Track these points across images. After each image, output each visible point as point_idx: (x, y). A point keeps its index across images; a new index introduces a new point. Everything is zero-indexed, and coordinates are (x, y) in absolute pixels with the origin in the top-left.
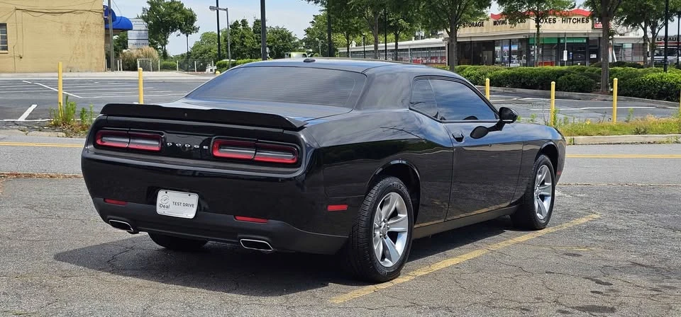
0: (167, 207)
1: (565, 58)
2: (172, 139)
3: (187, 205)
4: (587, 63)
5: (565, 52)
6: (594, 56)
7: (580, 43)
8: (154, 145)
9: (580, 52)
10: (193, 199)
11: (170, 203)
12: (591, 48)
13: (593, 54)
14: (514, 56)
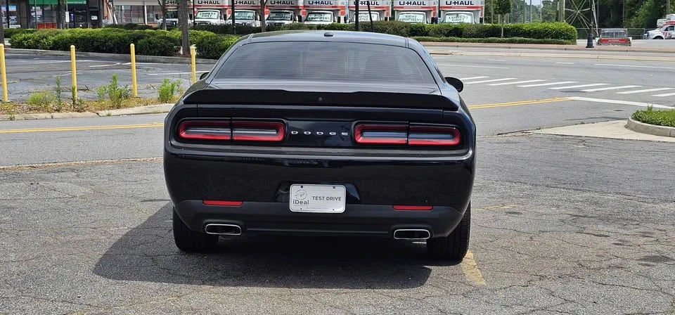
0: (306, 203)
1: (67, 20)
2: (296, 126)
3: (331, 198)
4: (89, 24)
5: (67, 13)
6: (95, 18)
7: (81, 5)
8: (272, 135)
9: (80, 14)
10: (340, 191)
11: (309, 198)
12: (91, 10)
13: (94, 15)
14: (13, 18)
